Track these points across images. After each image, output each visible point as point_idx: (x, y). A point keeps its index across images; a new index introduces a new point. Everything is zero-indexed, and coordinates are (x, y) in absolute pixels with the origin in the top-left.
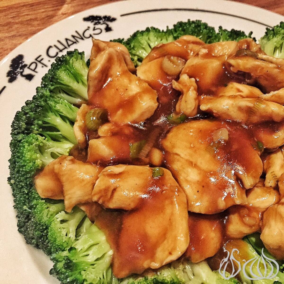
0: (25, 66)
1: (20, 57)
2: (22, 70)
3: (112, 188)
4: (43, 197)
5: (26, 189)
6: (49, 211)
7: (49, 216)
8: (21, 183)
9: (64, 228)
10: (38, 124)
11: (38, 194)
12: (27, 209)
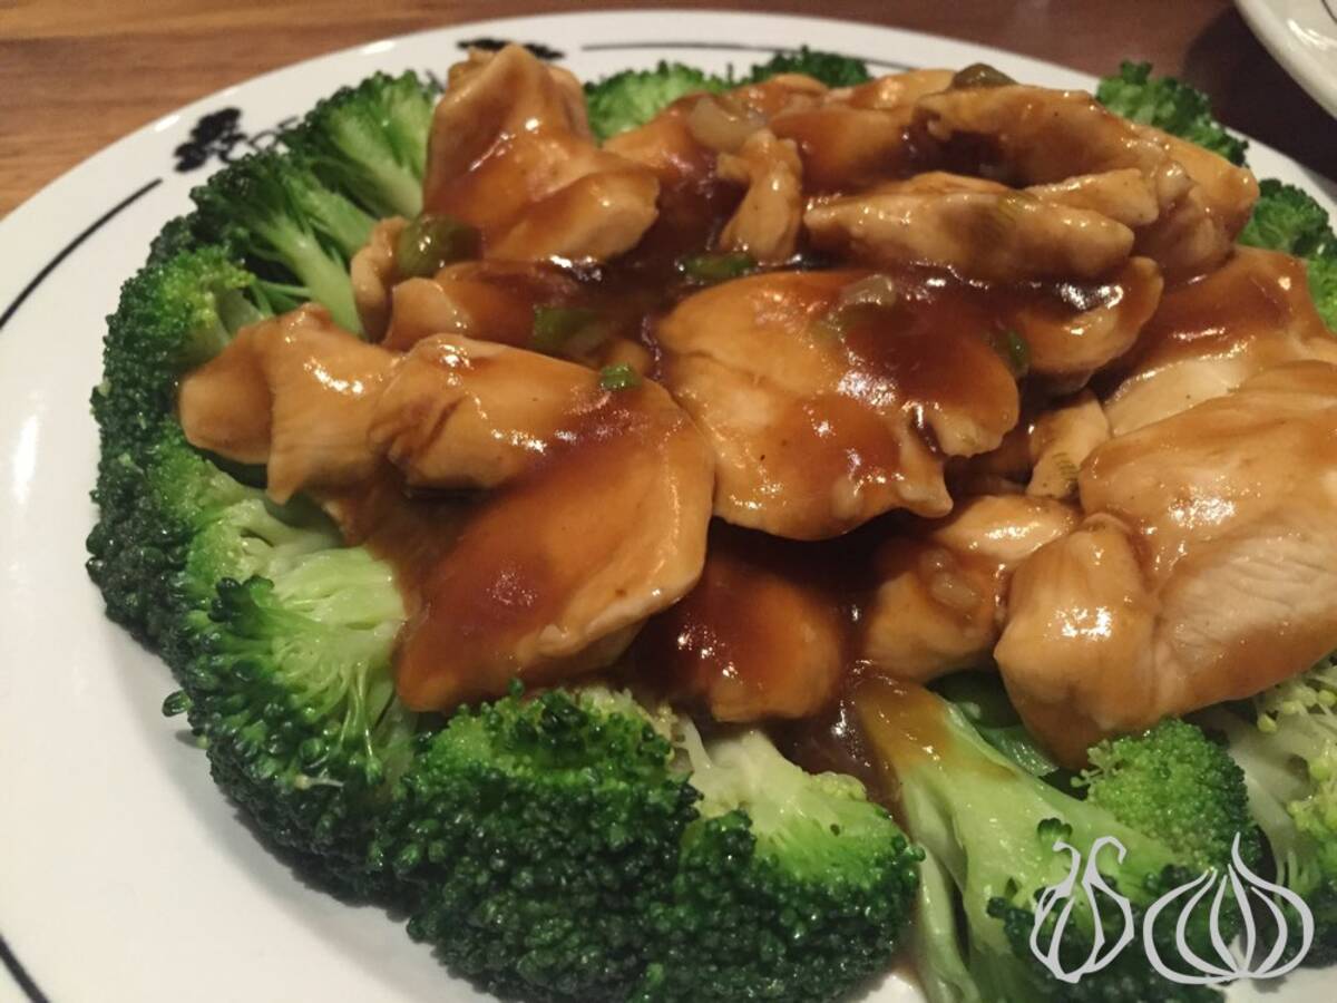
0: (241, 137)
1: (231, 115)
2: (225, 147)
3: (444, 401)
4: (198, 443)
5: (147, 415)
6: (207, 485)
7: (202, 501)
8: (131, 392)
9: (247, 553)
10: (233, 237)
11: (182, 432)
12: (132, 464)
